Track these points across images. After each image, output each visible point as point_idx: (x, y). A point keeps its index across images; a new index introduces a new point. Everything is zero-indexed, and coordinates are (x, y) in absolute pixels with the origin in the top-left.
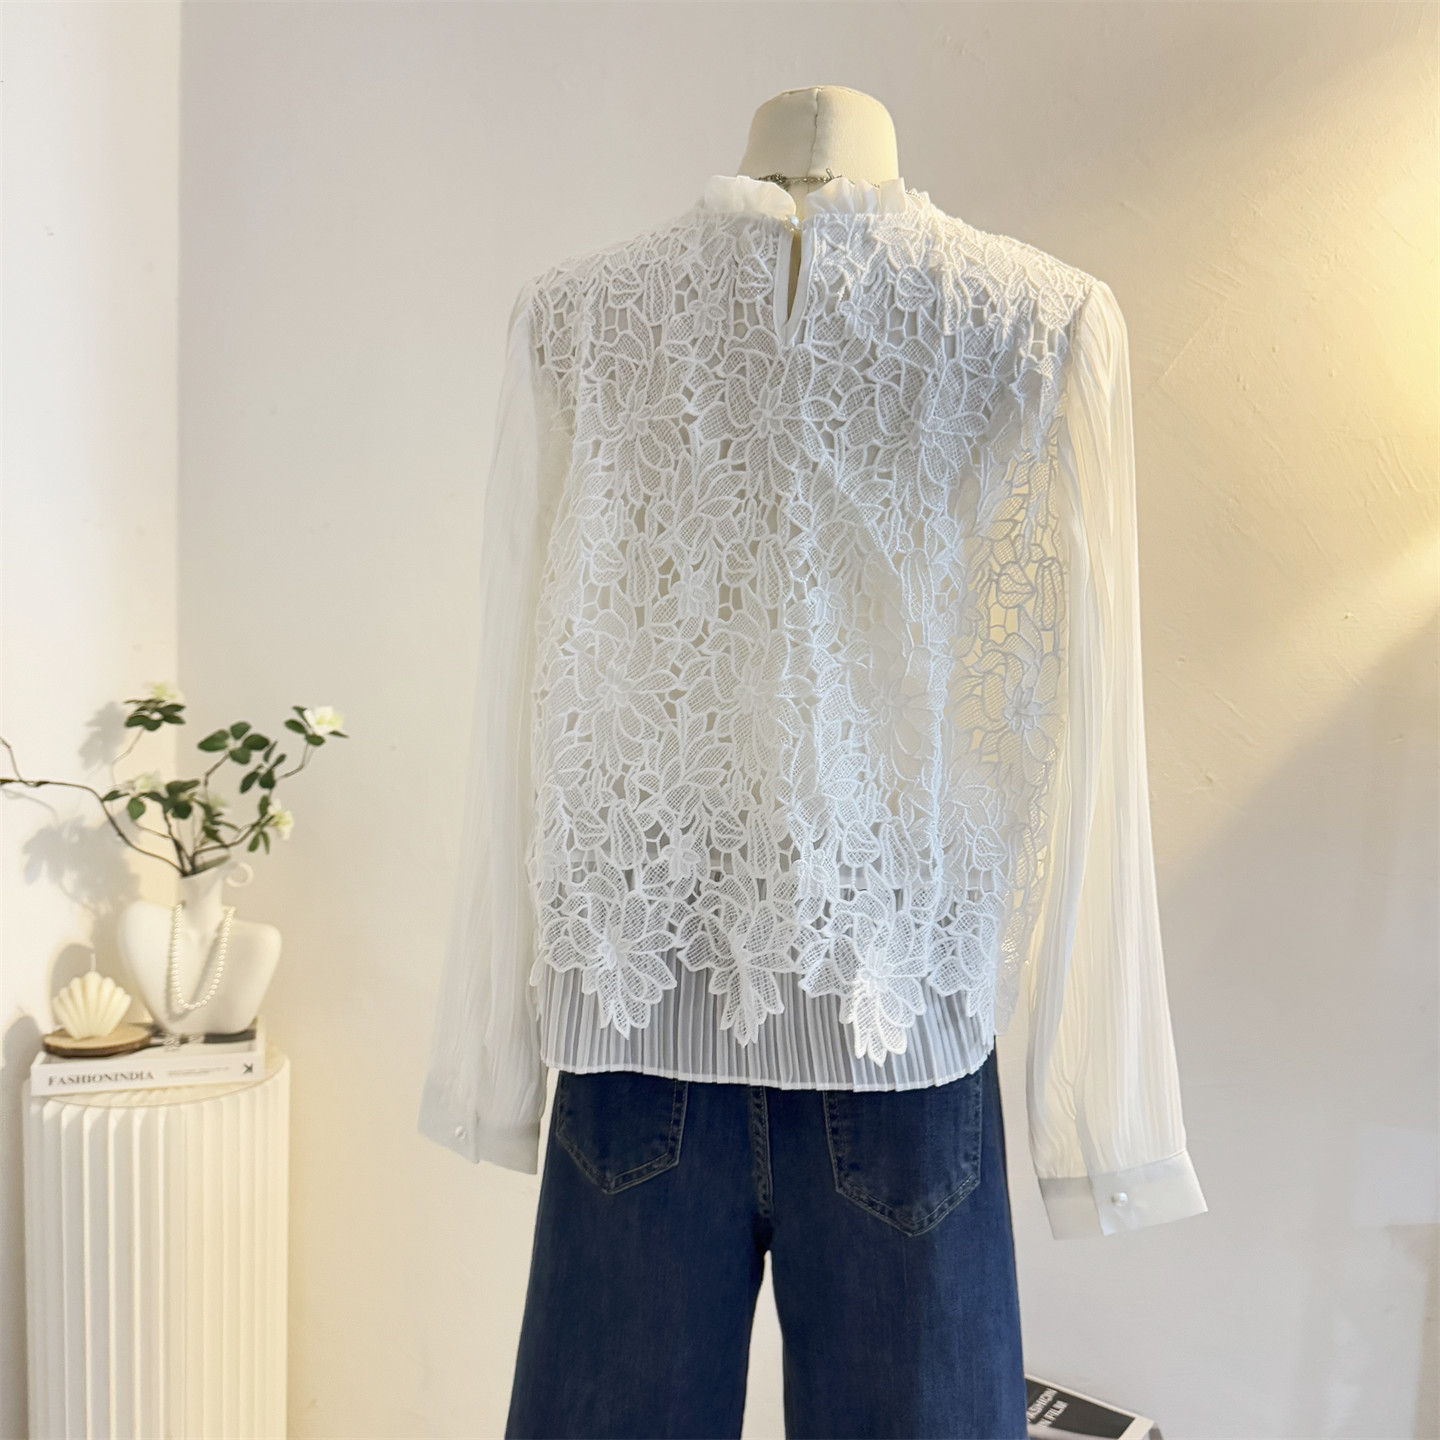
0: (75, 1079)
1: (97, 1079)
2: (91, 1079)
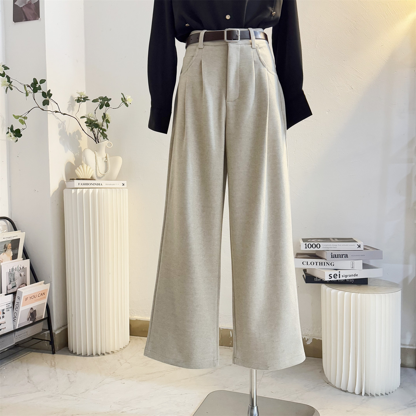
0: (84, 184)
1: (90, 184)
2: (88, 184)
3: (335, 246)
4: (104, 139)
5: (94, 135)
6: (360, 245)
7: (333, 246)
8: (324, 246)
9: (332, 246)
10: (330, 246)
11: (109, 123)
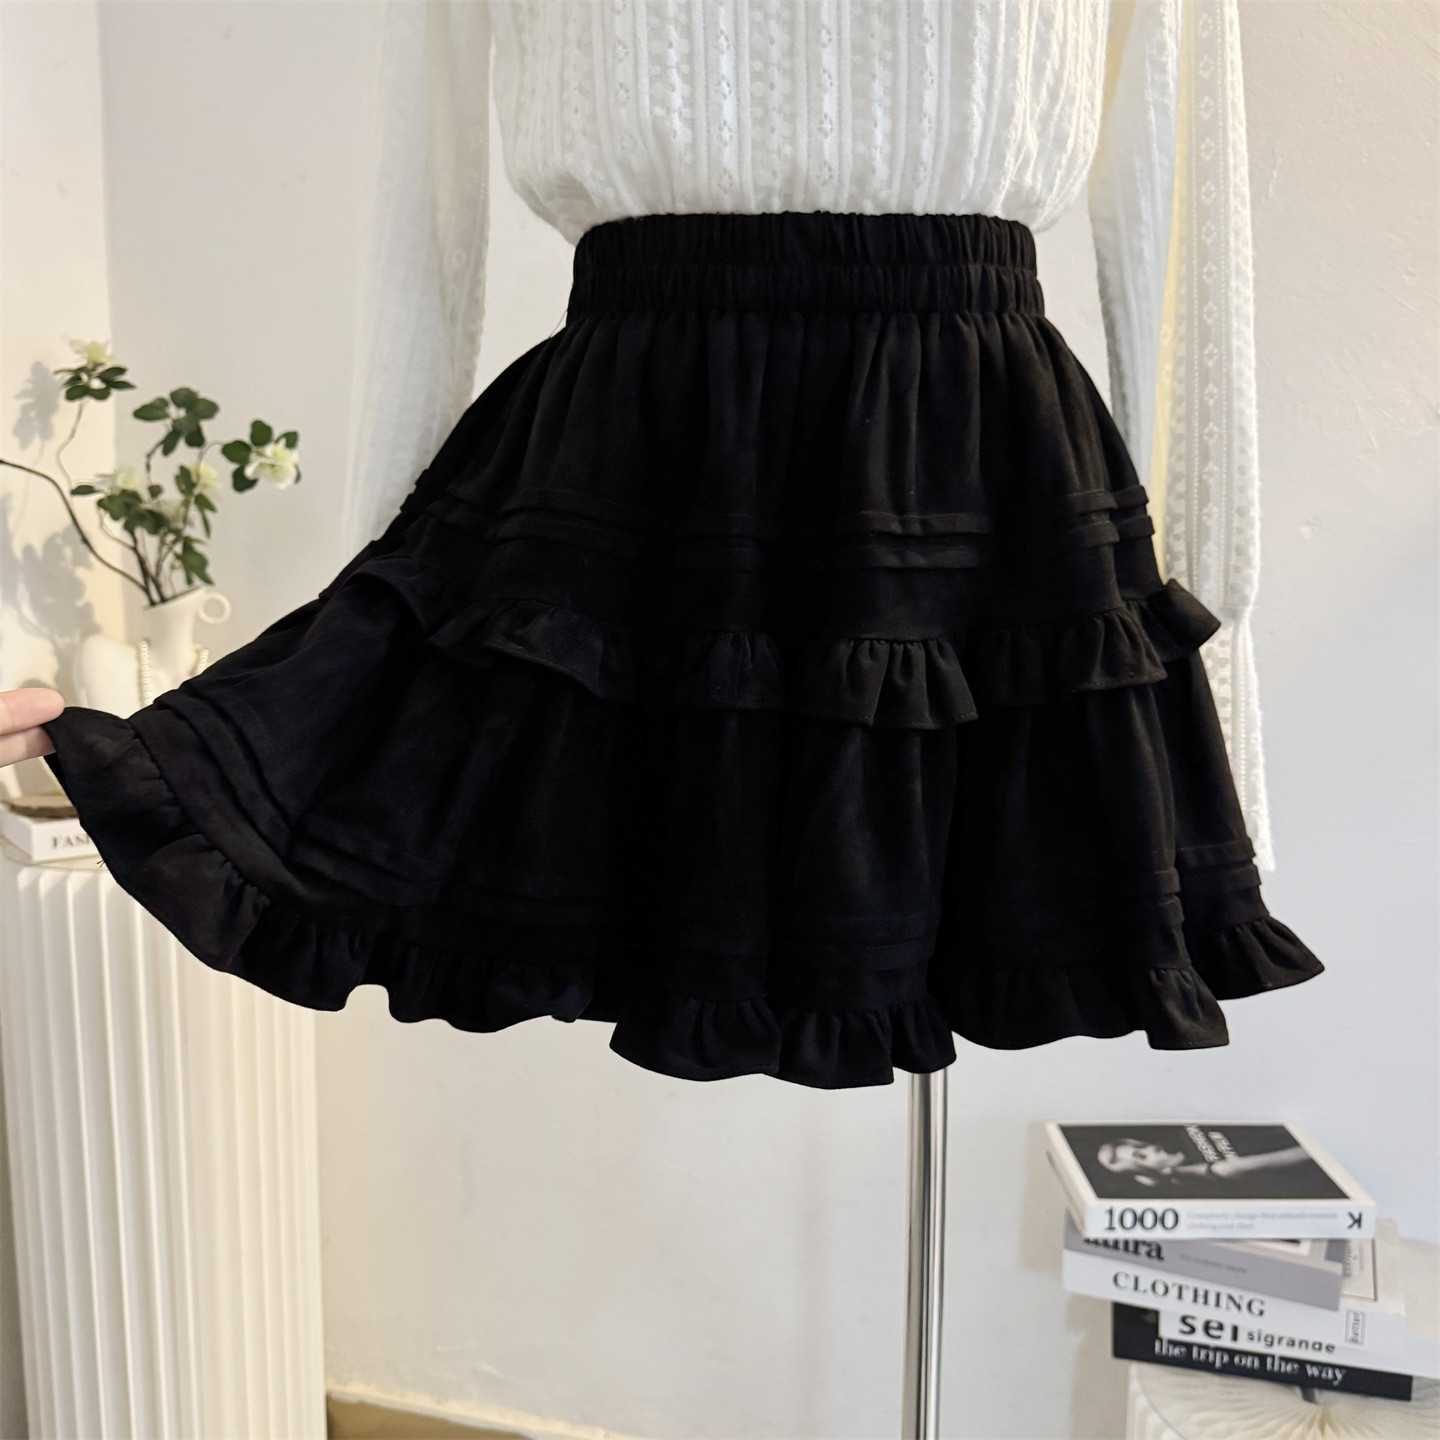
3: (1246, 1222)
4: (189, 581)
5: (142, 562)
6: (1360, 1216)
7: (1237, 1221)
8: (1197, 1221)
9: (1230, 1221)
10: (1223, 1221)
11: (212, 508)
